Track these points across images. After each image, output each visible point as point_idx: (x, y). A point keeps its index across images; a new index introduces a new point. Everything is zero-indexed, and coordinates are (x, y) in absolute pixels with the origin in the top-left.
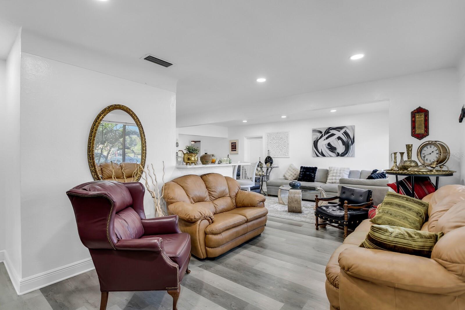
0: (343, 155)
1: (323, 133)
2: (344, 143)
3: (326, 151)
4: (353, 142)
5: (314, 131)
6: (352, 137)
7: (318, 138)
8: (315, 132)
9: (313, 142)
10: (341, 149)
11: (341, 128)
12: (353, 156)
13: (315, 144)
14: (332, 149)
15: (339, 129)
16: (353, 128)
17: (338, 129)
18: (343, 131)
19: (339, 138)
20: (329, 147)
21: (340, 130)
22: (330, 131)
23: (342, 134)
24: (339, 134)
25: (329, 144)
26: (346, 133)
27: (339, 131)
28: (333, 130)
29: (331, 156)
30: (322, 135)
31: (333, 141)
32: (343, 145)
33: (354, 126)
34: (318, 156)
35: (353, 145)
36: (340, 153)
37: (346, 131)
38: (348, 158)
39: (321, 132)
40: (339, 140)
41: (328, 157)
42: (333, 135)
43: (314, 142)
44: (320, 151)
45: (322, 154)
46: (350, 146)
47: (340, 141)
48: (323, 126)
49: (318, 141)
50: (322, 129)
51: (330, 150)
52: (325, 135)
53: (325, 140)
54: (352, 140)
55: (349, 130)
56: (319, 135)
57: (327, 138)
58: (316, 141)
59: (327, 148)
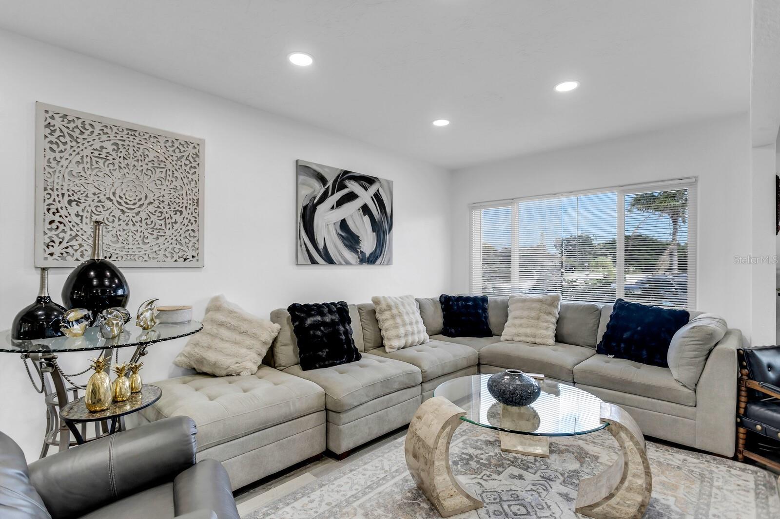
0: (372, 259)
1: (330, 184)
2: (376, 226)
3: (335, 245)
4: (390, 226)
5: (303, 169)
6: (388, 211)
7: (315, 198)
8: (308, 175)
9: (300, 210)
10: (369, 240)
11: (370, 181)
12: (389, 262)
13: (307, 217)
14: (351, 240)
15: (367, 181)
16: (390, 188)
17: (364, 183)
18: (373, 189)
19: (365, 209)
20: (343, 234)
21: (367, 185)
22: (347, 183)
23: (372, 197)
24: (365, 197)
25: (343, 224)
26: (377, 197)
27: (366, 189)
28: (352, 182)
29: (348, 263)
30: (327, 189)
31: (352, 216)
32: (374, 231)
33: (392, 182)
34: (314, 262)
35: (391, 233)
36: (368, 255)
37: (378, 191)
38: (380, 267)
39: (322, 180)
40: (365, 215)
41: (341, 264)
42: (352, 196)
43: (305, 209)
44: (321, 246)
45: (325, 255)
46: (386, 235)
47: (367, 219)
49: (314, 208)
50: (326, 170)
51: (346, 242)
52: (333, 193)
53: (333, 208)
54: (389, 219)
55: (383, 189)
56: (320, 190)
57: (340, 203)
58: (308, 208)
59: (338, 234)
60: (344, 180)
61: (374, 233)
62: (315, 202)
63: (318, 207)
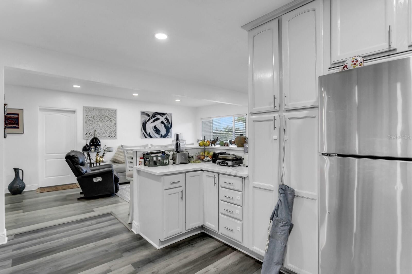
0: (165, 136)
1: (151, 116)
2: (166, 127)
3: (152, 133)
4: (171, 127)
5: (143, 113)
6: (170, 122)
7: (146, 120)
8: (144, 115)
9: (142, 124)
10: (163, 132)
11: (164, 114)
12: (171, 137)
13: (144, 125)
14: (157, 131)
16: (171, 115)
17: (162, 115)
18: (165, 117)
19: (162, 122)
20: (155, 130)
21: (163, 115)
22: (156, 115)
23: (165, 119)
24: (162, 119)
25: (155, 127)
26: (167, 119)
27: (162, 117)
28: (158, 115)
29: (156, 138)
30: (150, 118)
31: (158, 124)
32: (165, 128)
33: (172, 114)
34: (146, 137)
35: (171, 129)
36: (163, 135)
37: (167, 117)
38: (167, 138)
39: (148, 115)
40: (162, 124)
41: (154, 138)
42: (158, 119)
44: (148, 133)
45: (149, 135)
48: (151, 109)
49: (146, 123)
50: (150, 113)
51: (156, 132)
52: (152, 119)
53: (152, 123)
54: (171, 125)
55: (169, 116)
56: (147, 118)
57: (154, 121)
58: (144, 123)
59: (153, 130)
60: (155, 115)
61: (166, 129)
62: (146, 121)
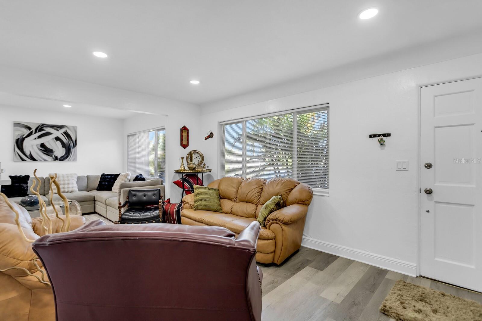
0: (62, 159)
1: (33, 129)
2: (64, 145)
3: (37, 153)
4: (75, 145)
5: (17, 125)
6: (74, 139)
7: (24, 135)
8: (19, 127)
9: (15, 140)
10: (60, 151)
11: (61, 127)
12: (75, 160)
13: (19, 143)
14: (47, 151)
15: (58, 127)
16: (75, 130)
17: (56, 128)
18: (62, 131)
19: (57, 139)
20: (42, 149)
21: (58, 129)
22: (45, 128)
23: (62, 134)
24: (59, 134)
25: (43, 145)
26: (66, 134)
27: (58, 130)
28: (48, 128)
29: (45, 160)
30: (32, 132)
31: (48, 142)
32: (63, 147)
33: (77, 127)
34: (23, 160)
35: (75, 148)
36: (59, 157)
37: (66, 131)
38: (68, 162)
39: (29, 128)
40: (57, 141)
41: (41, 161)
42: (48, 134)
43: (17, 140)
44: (28, 154)
45: (31, 157)
46: (72, 148)
47: (58, 143)
48: (35, 121)
49: (23, 139)
50: (31, 124)
51: (44, 152)
52: (36, 132)
53: (35, 139)
54: (74, 142)
55: (71, 131)
56: (27, 132)
57: (39, 137)
58: (20, 139)
59: (39, 149)
60: (43, 127)
61: (64, 149)
62: (24, 137)
63: (26, 139)
